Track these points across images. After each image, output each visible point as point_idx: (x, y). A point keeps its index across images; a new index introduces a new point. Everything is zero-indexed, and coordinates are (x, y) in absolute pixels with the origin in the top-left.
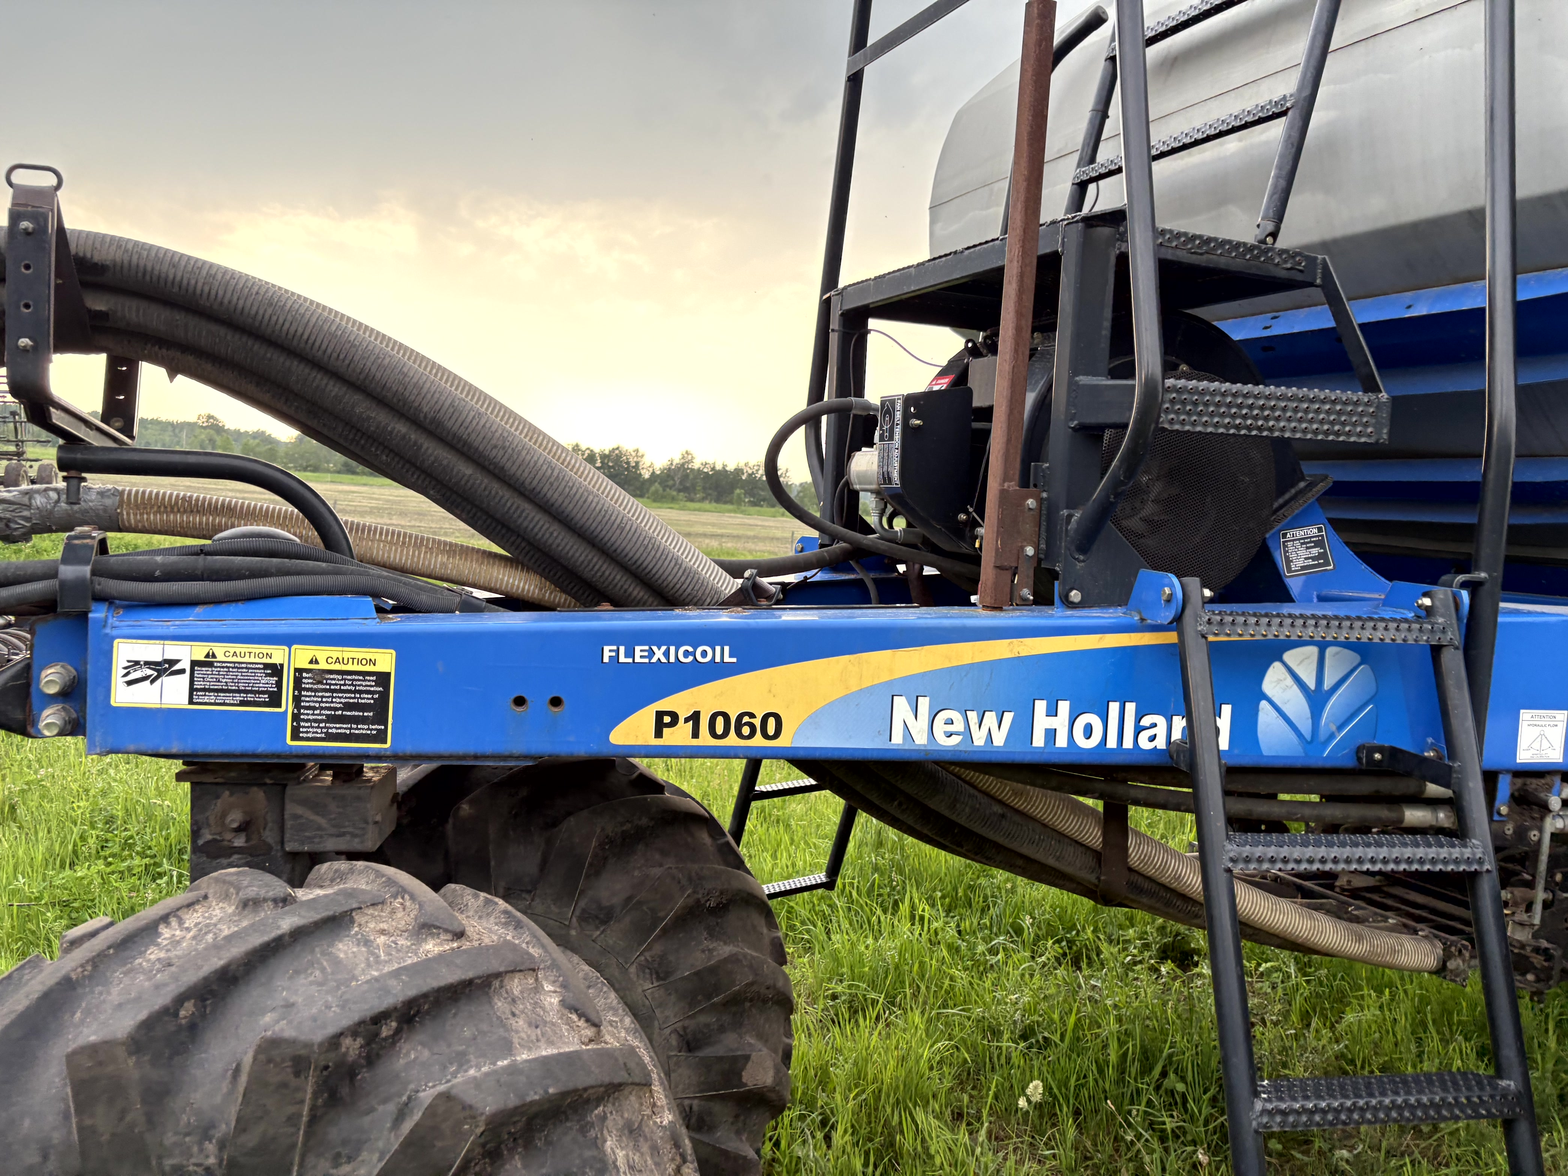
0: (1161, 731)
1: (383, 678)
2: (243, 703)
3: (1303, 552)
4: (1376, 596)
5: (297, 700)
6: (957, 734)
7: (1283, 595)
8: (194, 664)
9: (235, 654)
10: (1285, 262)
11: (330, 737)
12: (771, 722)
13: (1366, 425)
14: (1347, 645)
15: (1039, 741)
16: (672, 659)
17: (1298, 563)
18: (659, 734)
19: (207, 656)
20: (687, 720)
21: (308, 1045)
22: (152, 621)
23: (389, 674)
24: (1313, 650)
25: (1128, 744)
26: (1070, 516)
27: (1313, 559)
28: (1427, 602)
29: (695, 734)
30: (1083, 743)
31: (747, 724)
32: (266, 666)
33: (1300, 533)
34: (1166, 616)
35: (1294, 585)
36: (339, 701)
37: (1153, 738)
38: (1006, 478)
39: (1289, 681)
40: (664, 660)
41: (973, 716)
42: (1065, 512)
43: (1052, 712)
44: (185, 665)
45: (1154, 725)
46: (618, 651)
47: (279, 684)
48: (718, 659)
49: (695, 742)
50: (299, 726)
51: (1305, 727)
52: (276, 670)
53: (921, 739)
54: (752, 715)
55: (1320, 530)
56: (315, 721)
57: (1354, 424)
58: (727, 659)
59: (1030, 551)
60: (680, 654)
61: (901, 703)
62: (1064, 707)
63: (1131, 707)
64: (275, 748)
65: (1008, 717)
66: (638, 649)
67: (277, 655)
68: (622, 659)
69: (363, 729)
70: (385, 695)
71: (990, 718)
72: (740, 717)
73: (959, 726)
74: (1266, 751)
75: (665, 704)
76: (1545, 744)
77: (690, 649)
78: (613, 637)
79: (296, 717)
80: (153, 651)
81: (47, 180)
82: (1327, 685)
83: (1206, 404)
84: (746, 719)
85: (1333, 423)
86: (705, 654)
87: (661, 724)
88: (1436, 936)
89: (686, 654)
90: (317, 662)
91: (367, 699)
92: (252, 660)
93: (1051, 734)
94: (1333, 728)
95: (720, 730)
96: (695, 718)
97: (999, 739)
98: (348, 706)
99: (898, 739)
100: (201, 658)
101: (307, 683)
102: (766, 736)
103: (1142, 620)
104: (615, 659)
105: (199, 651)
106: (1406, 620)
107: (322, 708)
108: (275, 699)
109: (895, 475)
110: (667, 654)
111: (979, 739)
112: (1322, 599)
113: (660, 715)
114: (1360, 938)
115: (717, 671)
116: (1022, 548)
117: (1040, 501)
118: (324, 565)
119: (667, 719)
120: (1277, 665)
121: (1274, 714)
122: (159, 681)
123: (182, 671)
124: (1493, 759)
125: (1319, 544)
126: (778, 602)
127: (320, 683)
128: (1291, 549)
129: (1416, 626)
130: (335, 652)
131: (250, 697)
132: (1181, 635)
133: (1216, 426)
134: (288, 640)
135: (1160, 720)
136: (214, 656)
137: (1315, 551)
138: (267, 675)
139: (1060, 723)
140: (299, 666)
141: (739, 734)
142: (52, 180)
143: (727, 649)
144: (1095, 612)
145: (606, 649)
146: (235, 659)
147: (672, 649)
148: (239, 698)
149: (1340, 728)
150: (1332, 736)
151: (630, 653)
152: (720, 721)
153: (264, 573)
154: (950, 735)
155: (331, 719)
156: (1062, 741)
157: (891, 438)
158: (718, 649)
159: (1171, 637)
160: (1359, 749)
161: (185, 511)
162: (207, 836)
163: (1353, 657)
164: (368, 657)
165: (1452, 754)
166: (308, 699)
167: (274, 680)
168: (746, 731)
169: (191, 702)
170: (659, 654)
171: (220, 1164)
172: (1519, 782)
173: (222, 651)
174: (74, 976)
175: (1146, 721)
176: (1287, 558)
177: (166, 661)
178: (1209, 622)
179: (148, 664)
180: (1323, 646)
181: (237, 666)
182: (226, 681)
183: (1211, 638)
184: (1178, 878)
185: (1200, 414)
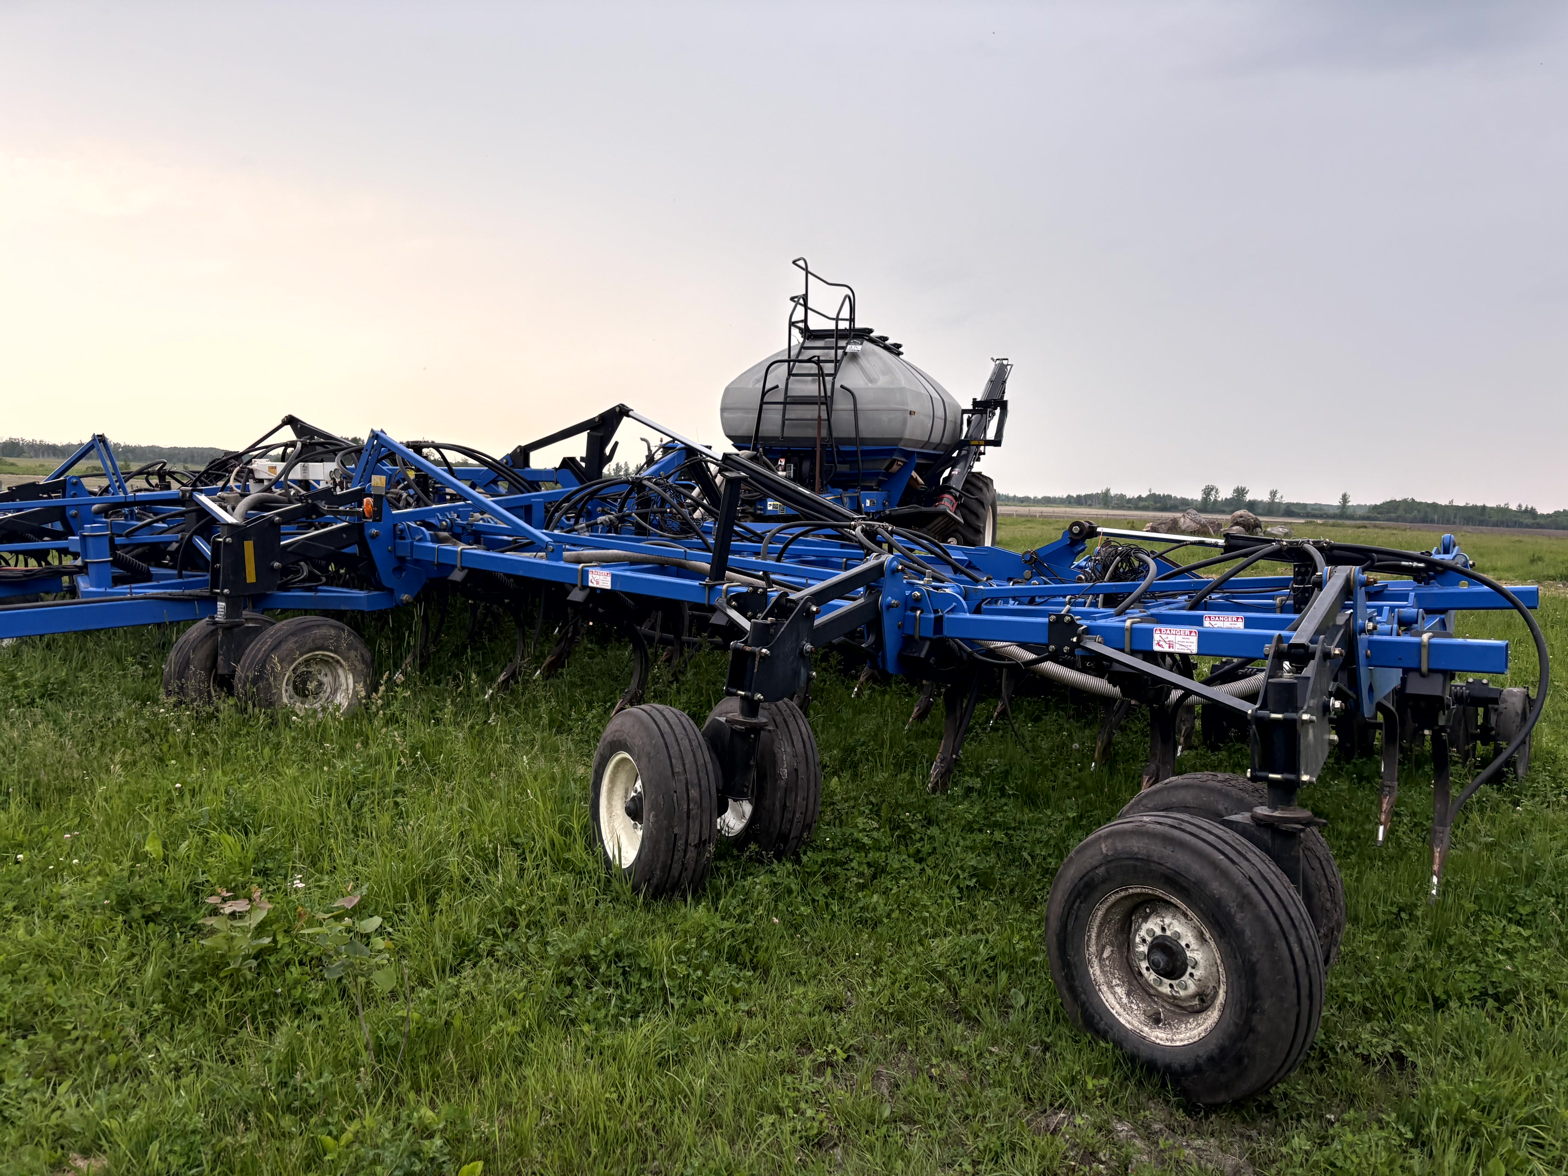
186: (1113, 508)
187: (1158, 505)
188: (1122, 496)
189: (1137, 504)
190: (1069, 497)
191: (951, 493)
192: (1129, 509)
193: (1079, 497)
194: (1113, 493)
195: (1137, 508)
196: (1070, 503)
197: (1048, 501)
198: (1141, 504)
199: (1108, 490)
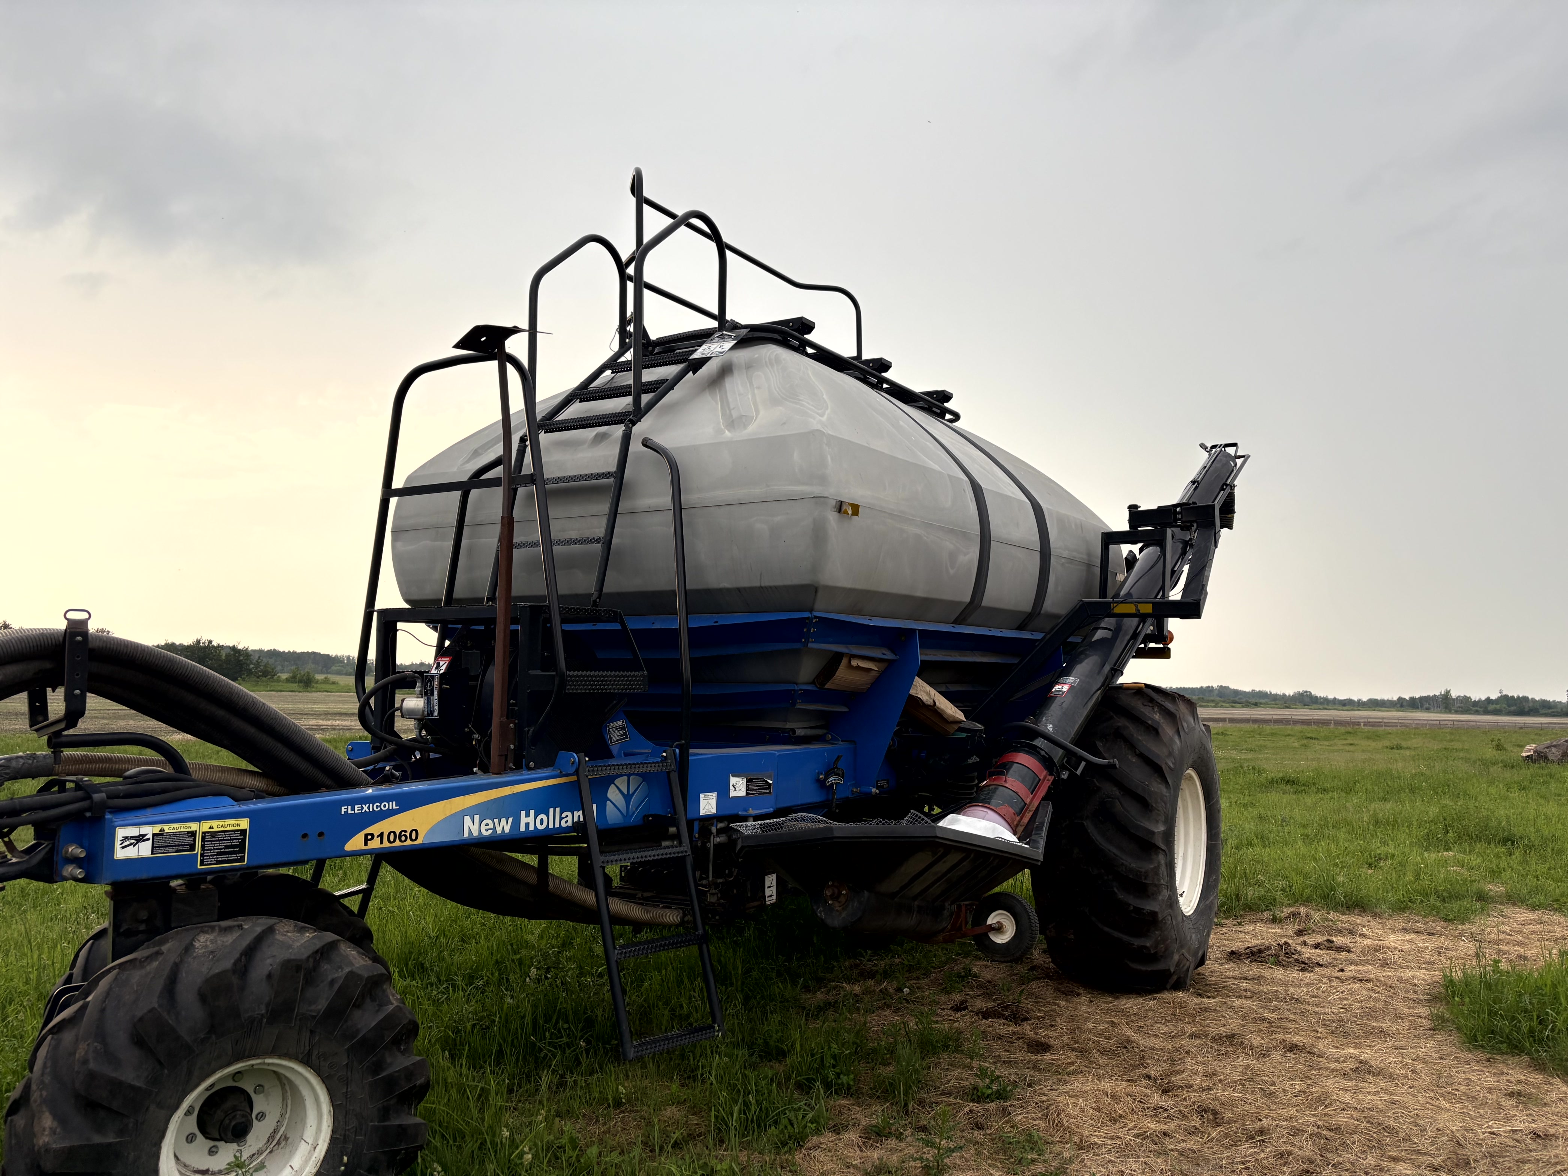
0: (570, 819)
1: (243, 832)
2: (177, 851)
3: (617, 734)
4: (647, 751)
5: (203, 847)
6: (490, 829)
7: (610, 756)
8: (154, 835)
9: (174, 828)
10: (606, 614)
11: (218, 862)
12: (414, 833)
13: (640, 685)
14: (638, 775)
15: (523, 829)
16: (371, 810)
17: (615, 738)
18: (366, 844)
19: (160, 831)
20: (378, 837)
21: (300, 960)
22: (131, 817)
23: (246, 830)
24: (626, 778)
25: (557, 825)
26: (529, 730)
27: (621, 736)
28: (664, 754)
29: (382, 842)
30: (540, 827)
31: (404, 835)
32: (188, 832)
33: (615, 724)
34: (572, 770)
35: (615, 749)
36: (223, 845)
37: (566, 822)
38: (502, 716)
39: (617, 792)
40: (367, 810)
41: (496, 821)
42: (526, 729)
43: (528, 815)
44: (150, 836)
45: (567, 816)
46: (347, 809)
47: (194, 840)
48: (391, 808)
49: (382, 846)
50: (204, 859)
51: (624, 810)
52: (193, 834)
53: (475, 833)
54: (406, 831)
55: (623, 722)
56: (211, 855)
57: (636, 685)
58: (395, 807)
59: (512, 746)
60: (374, 807)
61: (467, 819)
62: (532, 812)
63: (558, 809)
64: (192, 870)
65: (511, 819)
66: (356, 806)
67: (194, 826)
68: (350, 812)
69: (234, 857)
70: (244, 840)
71: (503, 821)
72: (401, 832)
73: (491, 826)
74: (610, 822)
75: (368, 830)
76: (710, 807)
77: (379, 804)
78: (347, 802)
79: (202, 855)
80: (134, 831)
81: (84, 616)
82: (631, 792)
83: (581, 681)
84: (403, 833)
85: (628, 685)
86: (386, 806)
87: (368, 838)
88: (679, 908)
89: (377, 807)
90: (213, 828)
91: (236, 843)
92: (182, 830)
93: (527, 825)
94: (634, 809)
95: (392, 839)
96: (381, 835)
97: (507, 830)
98: (227, 847)
99: (466, 834)
100: (157, 832)
101: (208, 838)
102: (411, 840)
103: (561, 772)
104: (346, 812)
105: (157, 829)
106: (658, 762)
107: (214, 849)
108: (192, 847)
109: (436, 712)
110: (369, 808)
111: (499, 830)
112: (626, 755)
113: (366, 835)
114: (648, 912)
115: (391, 813)
116: (509, 746)
117: (515, 724)
118: (191, 783)
119: (369, 837)
120: (612, 785)
121: (613, 806)
122: (137, 845)
123: (148, 839)
124: (690, 815)
125: (623, 728)
126: (401, 780)
127: (214, 837)
128: (611, 732)
129: (661, 764)
130: (221, 822)
131: (181, 848)
132: (578, 778)
133: (585, 689)
134: (198, 819)
135: (569, 814)
136: (164, 830)
137: (621, 732)
138: (189, 837)
139: (531, 820)
140: (204, 830)
141: (400, 841)
142: (87, 616)
143: (394, 803)
144: (540, 771)
145: (343, 808)
146: (174, 831)
147: (371, 805)
148: (175, 849)
149: (637, 809)
150: (634, 813)
151: (353, 809)
152: (392, 835)
153: (164, 791)
154: (487, 830)
155: (219, 854)
156: (531, 828)
157: (432, 693)
158: (391, 803)
159: (574, 778)
160: (644, 817)
161: (87, 763)
162: (124, 927)
163: (640, 779)
164: (236, 822)
165: (675, 813)
166: (208, 846)
167: (192, 839)
168: (403, 838)
169: (152, 853)
170: (365, 808)
171: (267, 1012)
172: (701, 823)
173: (167, 828)
174: (177, 961)
175: (563, 815)
176: (610, 736)
177: (140, 835)
178: (589, 771)
179: (132, 838)
180: (629, 776)
181: (175, 834)
182: (170, 841)
183: (589, 777)
184: (570, 894)
185: (579, 685)
186: (1457, 712)
187: (1513, 708)
188: (1466, 699)
189: (1486, 707)
190: (1400, 699)
191: (1033, 751)
192: (1477, 713)
193: (1412, 699)
194: (1454, 694)
195: (1486, 712)
196: (1402, 706)
197: (1374, 704)
198: (1491, 707)
199: (1448, 692)
